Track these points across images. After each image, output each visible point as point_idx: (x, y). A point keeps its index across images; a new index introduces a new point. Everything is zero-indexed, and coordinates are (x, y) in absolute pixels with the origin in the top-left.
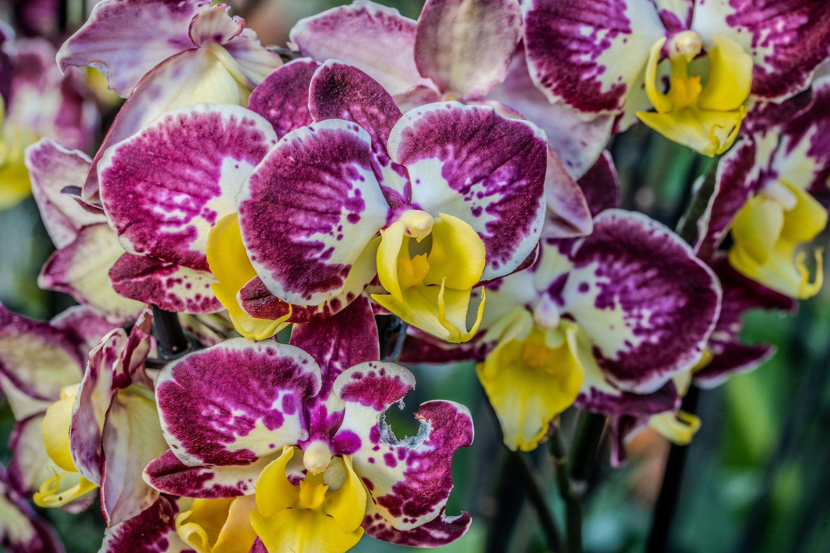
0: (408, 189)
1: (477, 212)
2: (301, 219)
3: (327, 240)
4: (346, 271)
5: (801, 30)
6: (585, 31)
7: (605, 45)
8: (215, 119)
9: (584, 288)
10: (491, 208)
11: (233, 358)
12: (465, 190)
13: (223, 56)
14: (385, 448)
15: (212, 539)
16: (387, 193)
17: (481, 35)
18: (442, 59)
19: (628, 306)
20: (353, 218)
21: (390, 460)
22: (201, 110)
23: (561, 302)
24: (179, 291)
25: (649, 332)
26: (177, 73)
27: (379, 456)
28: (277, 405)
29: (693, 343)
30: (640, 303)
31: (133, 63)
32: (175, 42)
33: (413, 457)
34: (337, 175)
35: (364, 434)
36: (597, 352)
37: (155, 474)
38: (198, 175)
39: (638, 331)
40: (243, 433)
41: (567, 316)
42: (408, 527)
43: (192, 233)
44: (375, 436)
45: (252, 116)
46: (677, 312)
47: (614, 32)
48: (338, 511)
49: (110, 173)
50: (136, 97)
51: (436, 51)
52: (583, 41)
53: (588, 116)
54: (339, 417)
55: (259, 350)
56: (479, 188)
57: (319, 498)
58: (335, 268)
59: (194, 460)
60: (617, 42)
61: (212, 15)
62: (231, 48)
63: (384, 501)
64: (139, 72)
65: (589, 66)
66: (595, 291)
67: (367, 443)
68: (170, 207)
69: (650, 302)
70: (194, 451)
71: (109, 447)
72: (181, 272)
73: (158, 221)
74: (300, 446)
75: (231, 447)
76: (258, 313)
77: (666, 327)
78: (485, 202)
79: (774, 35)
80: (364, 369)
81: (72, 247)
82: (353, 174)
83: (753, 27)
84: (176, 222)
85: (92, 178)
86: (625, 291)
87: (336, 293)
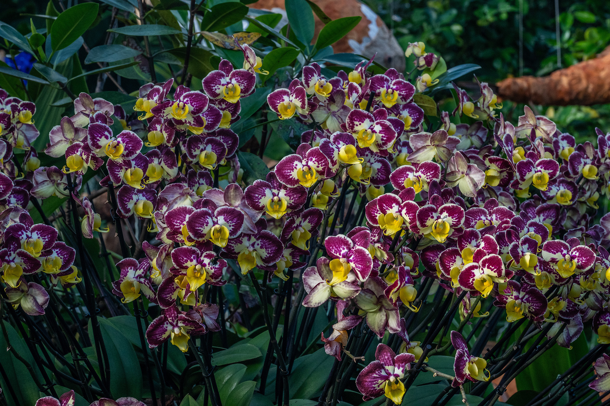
0: (217, 221)
1: (230, 226)
2: (197, 225)
3: (202, 229)
4: (205, 235)
5: (299, 197)
6: (257, 195)
7: (261, 198)
8: (186, 208)
9: (258, 244)
10: (233, 226)
11: (185, 249)
12: (228, 222)
13: (189, 197)
14: (210, 266)
15: (181, 283)
16: (213, 222)
17: (236, 195)
18: (229, 199)
19: (266, 249)
20: (207, 225)
21: (211, 269)
22: (183, 206)
23: (254, 247)
24: (178, 238)
25: (270, 254)
26: (180, 199)
27: (209, 268)
28: (192, 258)
29: (279, 256)
30: (268, 248)
31: (172, 197)
32: (180, 194)
33: (216, 268)
34: (204, 218)
35: (207, 264)
36: (261, 257)
37: (171, 270)
38: (182, 217)
39: (268, 253)
40: (186, 263)
41: (255, 250)
42: (215, 281)
43: (180, 228)
44: (209, 264)
45: (193, 207)
46: (275, 250)
47: (262, 196)
48: (202, 278)
49: (166, 216)
50: (172, 203)
51: (228, 198)
52: (256, 197)
53: (257, 211)
54: (203, 261)
55: (190, 248)
56: (230, 222)
57: (199, 275)
58: (203, 234)
59: (178, 268)
60: (263, 198)
61: (187, 189)
62: (191, 196)
63: (211, 276)
64: (173, 199)
65: (258, 202)
66: (260, 245)
67: (207, 265)
68: (177, 223)
69: (270, 248)
70: (177, 266)
71: (163, 265)
72: (179, 235)
73: (175, 225)
74: (196, 265)
75: (184, 265)
76: (189, 241)
77: (274, 253)
78: (232, 224)
79: (294, 198)
80: (208, 252)
81: (162, 232)
82: (207, 218)
83: (290, 196)
84: (177, 226)
85: (163, 217)
86: (266, 245)
87: (204, 239)
